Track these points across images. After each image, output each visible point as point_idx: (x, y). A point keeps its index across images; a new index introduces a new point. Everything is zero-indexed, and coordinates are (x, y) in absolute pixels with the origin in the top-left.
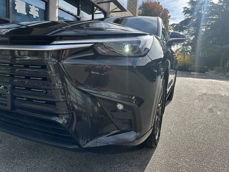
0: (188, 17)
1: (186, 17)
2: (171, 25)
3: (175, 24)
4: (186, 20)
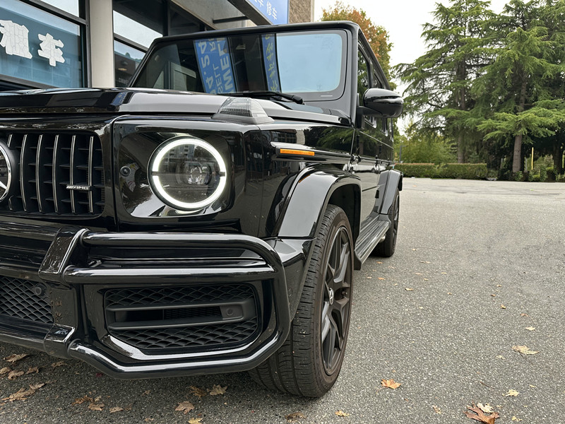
0: (434, 47)
2: (394, 67)
3: (403, 65)
4: (430, 55)
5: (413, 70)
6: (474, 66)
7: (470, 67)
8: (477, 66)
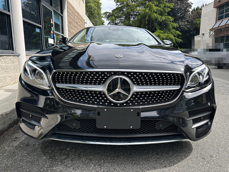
0: (118, 6)
1: (117, 6)
2: (104, 13)
3: (107, 12)
4: (117, 9)
5: (111, 15)
6: (133, 15)
7: (132, 15)
8: (134, 15)
